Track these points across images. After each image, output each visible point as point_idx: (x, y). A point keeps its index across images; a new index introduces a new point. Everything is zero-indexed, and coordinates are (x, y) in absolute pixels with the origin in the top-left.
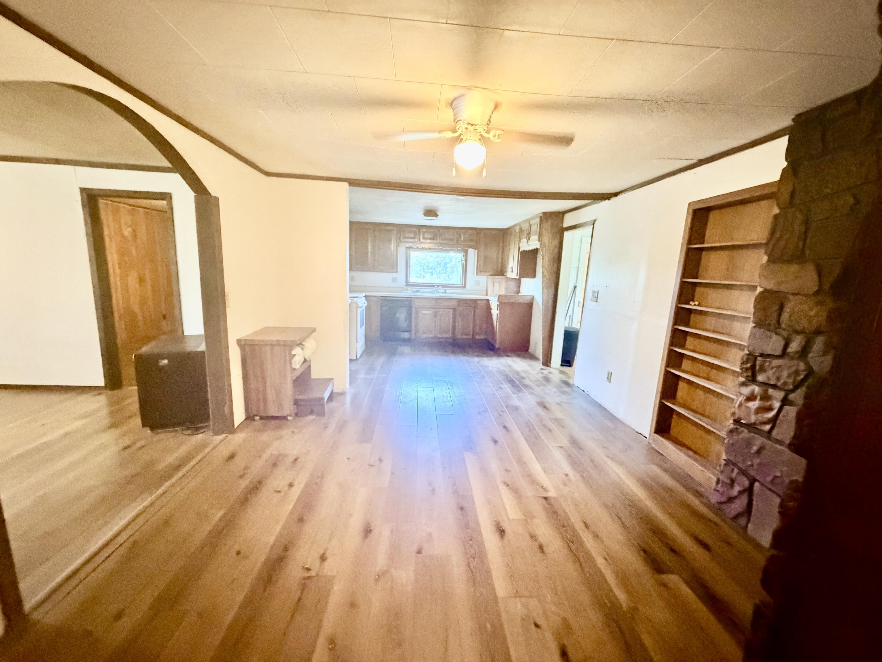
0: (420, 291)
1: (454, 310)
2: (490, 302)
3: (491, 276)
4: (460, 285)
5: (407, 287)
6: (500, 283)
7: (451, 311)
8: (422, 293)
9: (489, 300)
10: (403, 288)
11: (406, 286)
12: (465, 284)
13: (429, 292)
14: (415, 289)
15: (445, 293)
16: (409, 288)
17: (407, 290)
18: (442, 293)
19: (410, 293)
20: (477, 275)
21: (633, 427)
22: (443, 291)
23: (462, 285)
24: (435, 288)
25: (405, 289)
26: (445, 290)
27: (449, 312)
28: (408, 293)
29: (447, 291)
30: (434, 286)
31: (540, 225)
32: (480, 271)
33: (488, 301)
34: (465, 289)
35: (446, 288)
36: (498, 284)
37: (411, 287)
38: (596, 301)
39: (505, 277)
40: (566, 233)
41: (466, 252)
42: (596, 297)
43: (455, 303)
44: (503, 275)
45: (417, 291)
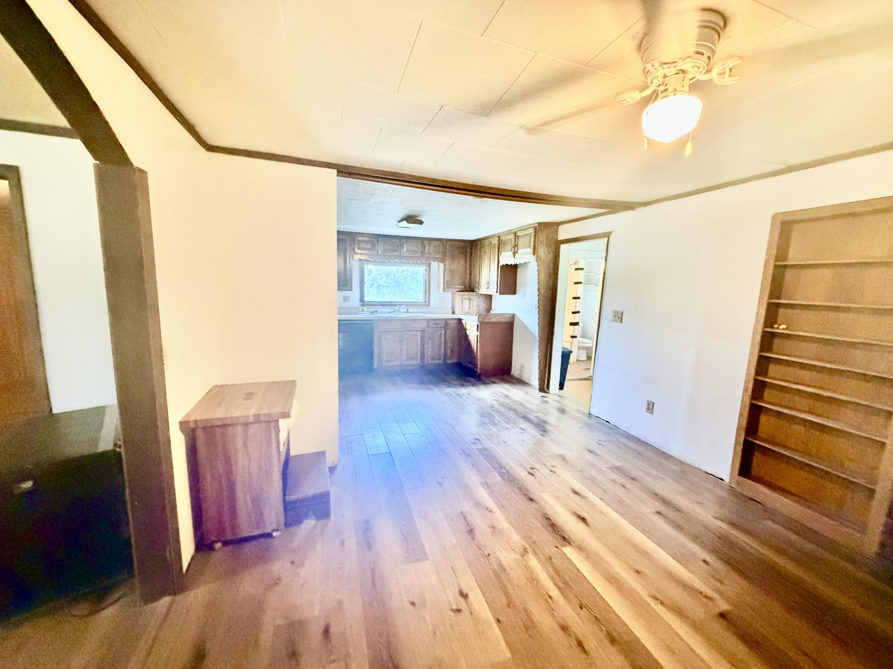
0: (379, 312)
1: (423, 331)
2: (463, 322)
3: (459, 293)
4: (423, 302)
5: (362, 307)
6: (470, 300)
7: (419, 334)
8: (380, 313)
9: (462, 320)
10: (357, 308)
11: (362, 305)
12: (429, 301)
13: (389, 313)
14: (373, 309)
15: (408, 312)
16: (365, 308)
17: (363, 310)
18: (404, 313)
19: (368, 315)
20: (444, 291)
21: (697, 467)
22: (406, 310)
23: (425, 302)
24: (396, 308)
25: (361, 310)
26: (408, 309)
27: (416, 335)
28: (365, 314)
29: (410, 310)
30: (395, 305)
31: (535, 236)
32: (447, 286)
33: (460, 320)
34: (429, 307)
35: (408, 307)
36: (467, 301)
37: (367, 307)
38: (620, 321)
39: (475, 293)
40: (563, 247)
41: (429, 265)
42: (620, 317)
43: (424, 325)
44: (473, 291)
45: (376, 311)
